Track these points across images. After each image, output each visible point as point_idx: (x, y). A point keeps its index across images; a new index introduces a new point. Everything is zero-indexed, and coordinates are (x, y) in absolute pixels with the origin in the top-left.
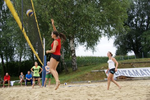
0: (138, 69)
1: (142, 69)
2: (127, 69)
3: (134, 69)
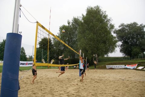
0: (118, 66)
1: (119, 65)
2: (114, 66)
3: (116, 66)
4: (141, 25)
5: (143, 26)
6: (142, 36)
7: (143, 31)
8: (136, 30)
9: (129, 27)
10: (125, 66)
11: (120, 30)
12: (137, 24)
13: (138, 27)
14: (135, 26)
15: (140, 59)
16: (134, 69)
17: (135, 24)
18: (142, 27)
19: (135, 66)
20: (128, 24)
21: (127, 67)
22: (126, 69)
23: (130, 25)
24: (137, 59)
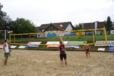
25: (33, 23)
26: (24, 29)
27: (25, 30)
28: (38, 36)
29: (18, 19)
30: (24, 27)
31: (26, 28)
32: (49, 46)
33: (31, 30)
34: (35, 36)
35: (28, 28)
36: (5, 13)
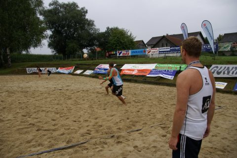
3: (43, 69)
4: (82, 9)
5: (85, 10)
6: (82, 25)
7: (85, 18)
8: (75, 15)
9: (65, 8)
10: (57, 69)
11: (50, 11)
12: (77, 6)
13: (78, 10)
14: (75, 9)
15: (78, 59)
16: (69, 74)
17: (74, 5)
18: (84, 12)
19: (71, 70)
20: (64, 4)
21: (60, 70)
22: (59, 73)
23: (67, 5)
24: (74, 59)
25: (130, 35)
26: (114, 44)
27: (116, 46)
28: (118, 55)
29: (108, 28)
30: (115, 41)
31: (118, 43)
32: (124, 72)
33: (126, 46)
34: (114, 54)
35: (121, 42)
36: (91, 21)
